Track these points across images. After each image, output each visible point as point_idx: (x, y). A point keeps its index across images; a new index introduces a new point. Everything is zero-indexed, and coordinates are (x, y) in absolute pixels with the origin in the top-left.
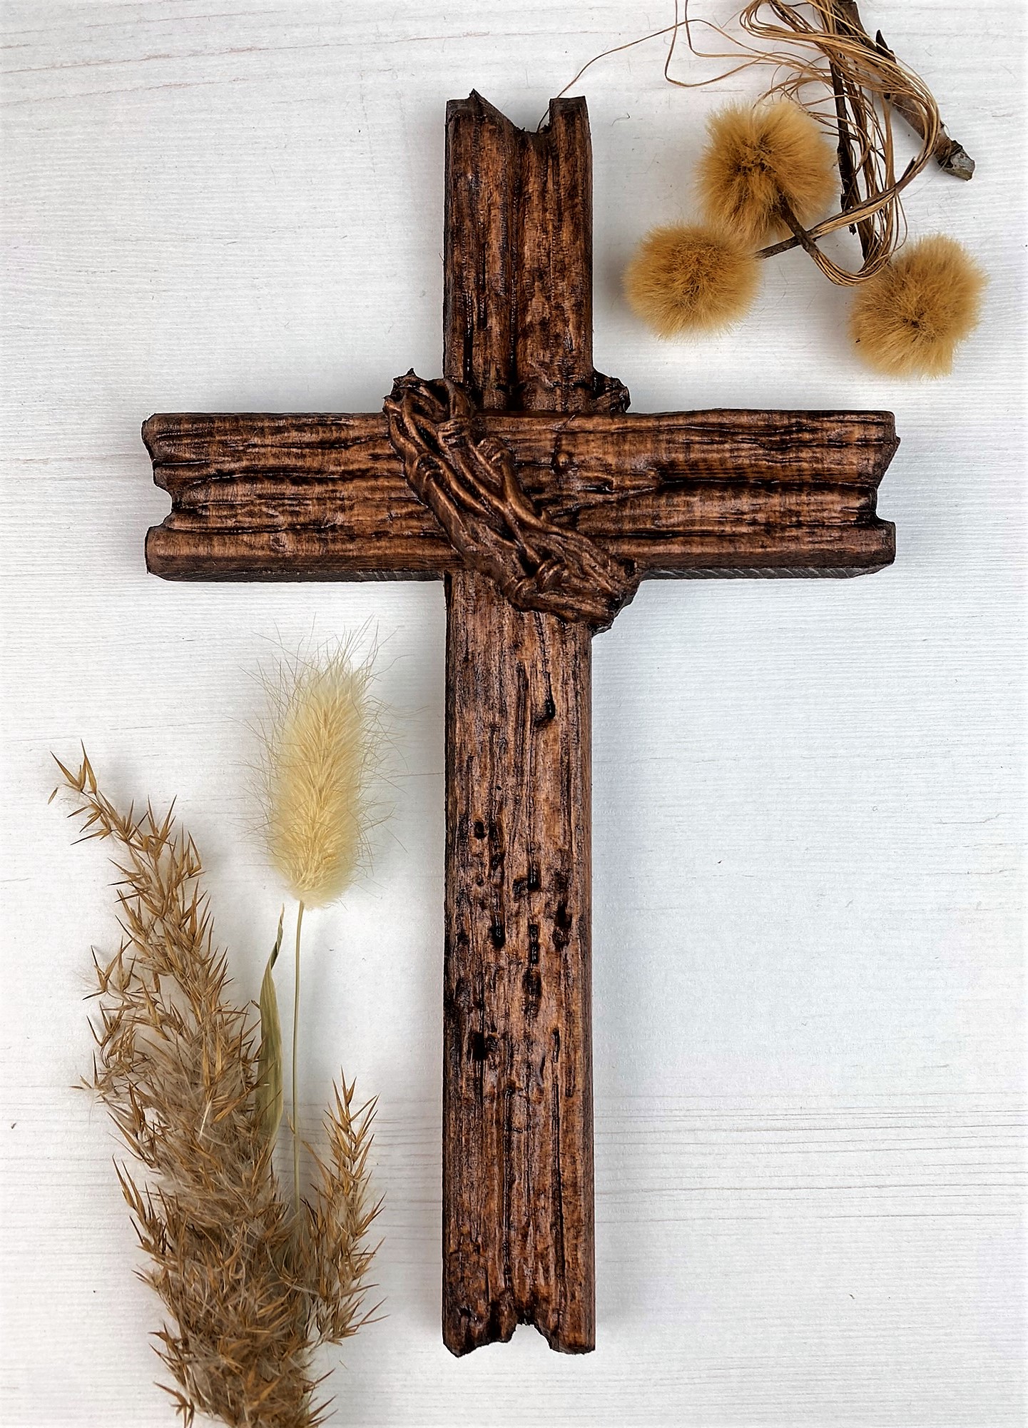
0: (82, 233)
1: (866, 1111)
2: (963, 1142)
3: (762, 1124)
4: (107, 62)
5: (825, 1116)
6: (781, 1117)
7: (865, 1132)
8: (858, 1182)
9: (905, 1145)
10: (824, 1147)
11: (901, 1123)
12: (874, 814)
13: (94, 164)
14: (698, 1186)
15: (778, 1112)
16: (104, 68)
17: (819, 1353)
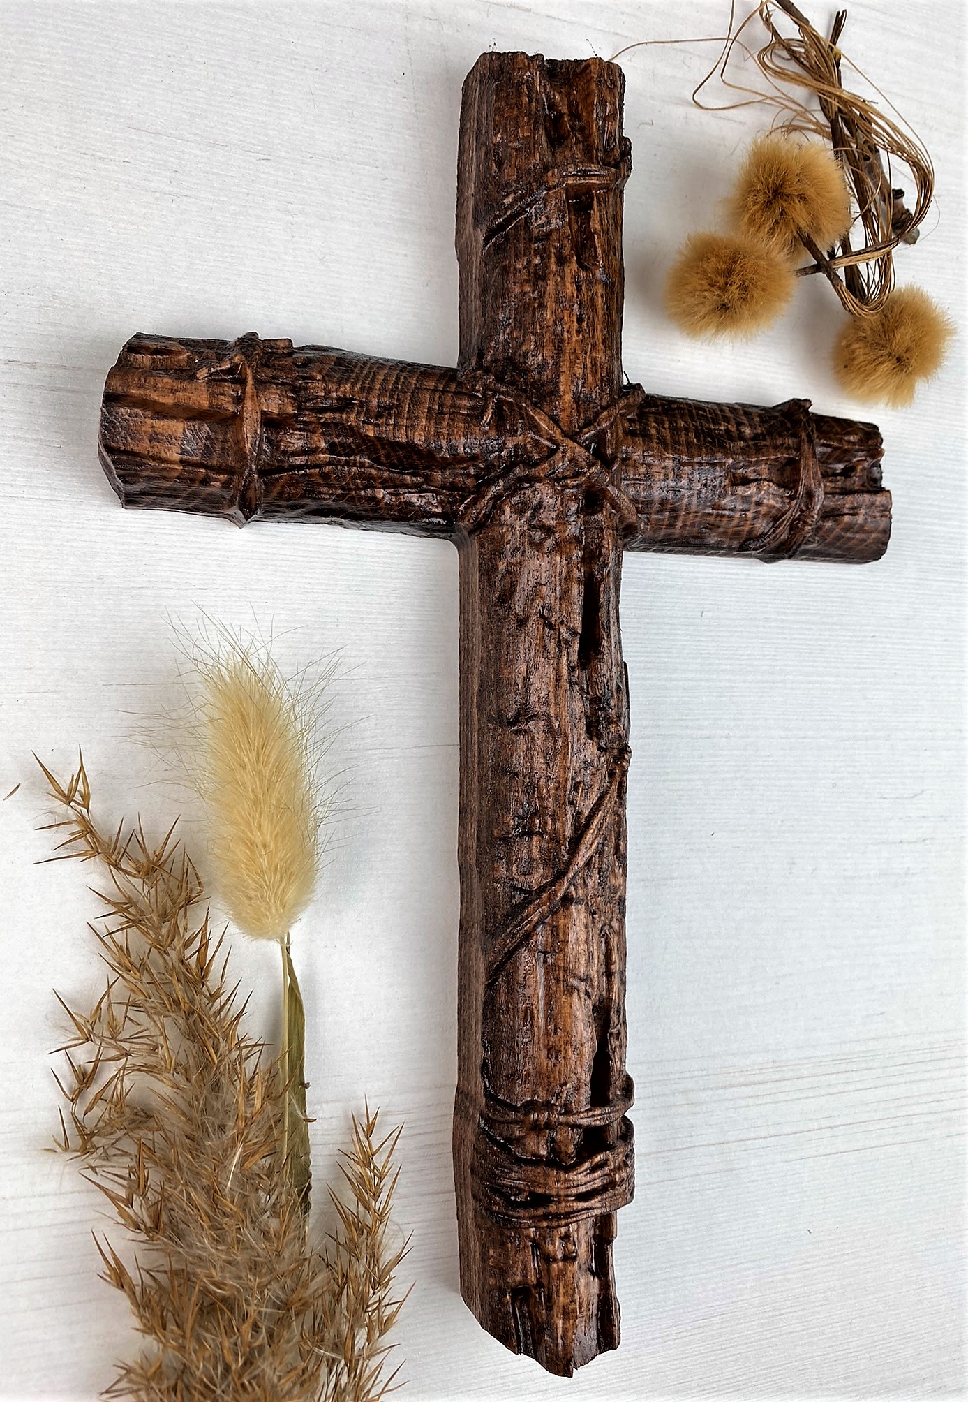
1: (822, 1060)
2: (894, 1080)
3: (742, 1080)
5: (792, 1067)
6: (758, 1071)
7: (822, 1078)
8: (816, 1125)
9: (851, 1087)
10: (790, 1096)
11: (849, 1067)
12: (834, 790)
14: (689, 1145)
15: (756, 1067)
17: (783, 1289)
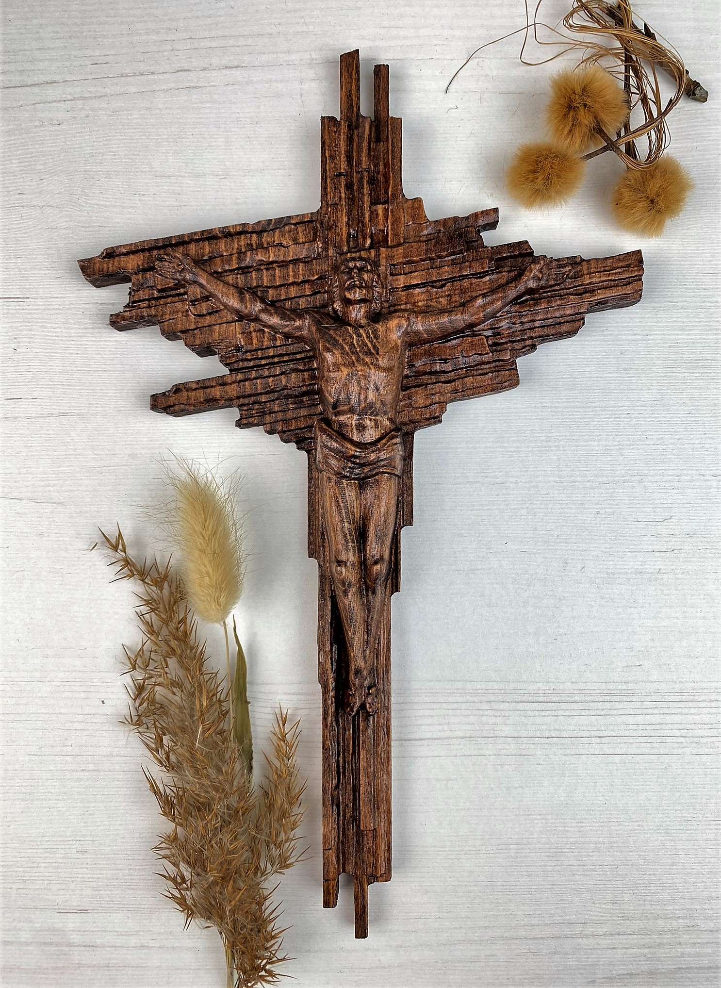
0: (137, 172)
1: (591, 692)
2: (650, 711)
3: (530, 698)
4: (153, 73)
5: (568, 695)
6: (542, 695)
7: (592, 704)
8: (587, 734)
9: (615, 712)
10: (567, 713)
11: (613, 699)
12: (597, 516)
13: (145, 132)
14: (492, 735)
15: (540, 692)
16: (152, 77)
17: (564, 836)
